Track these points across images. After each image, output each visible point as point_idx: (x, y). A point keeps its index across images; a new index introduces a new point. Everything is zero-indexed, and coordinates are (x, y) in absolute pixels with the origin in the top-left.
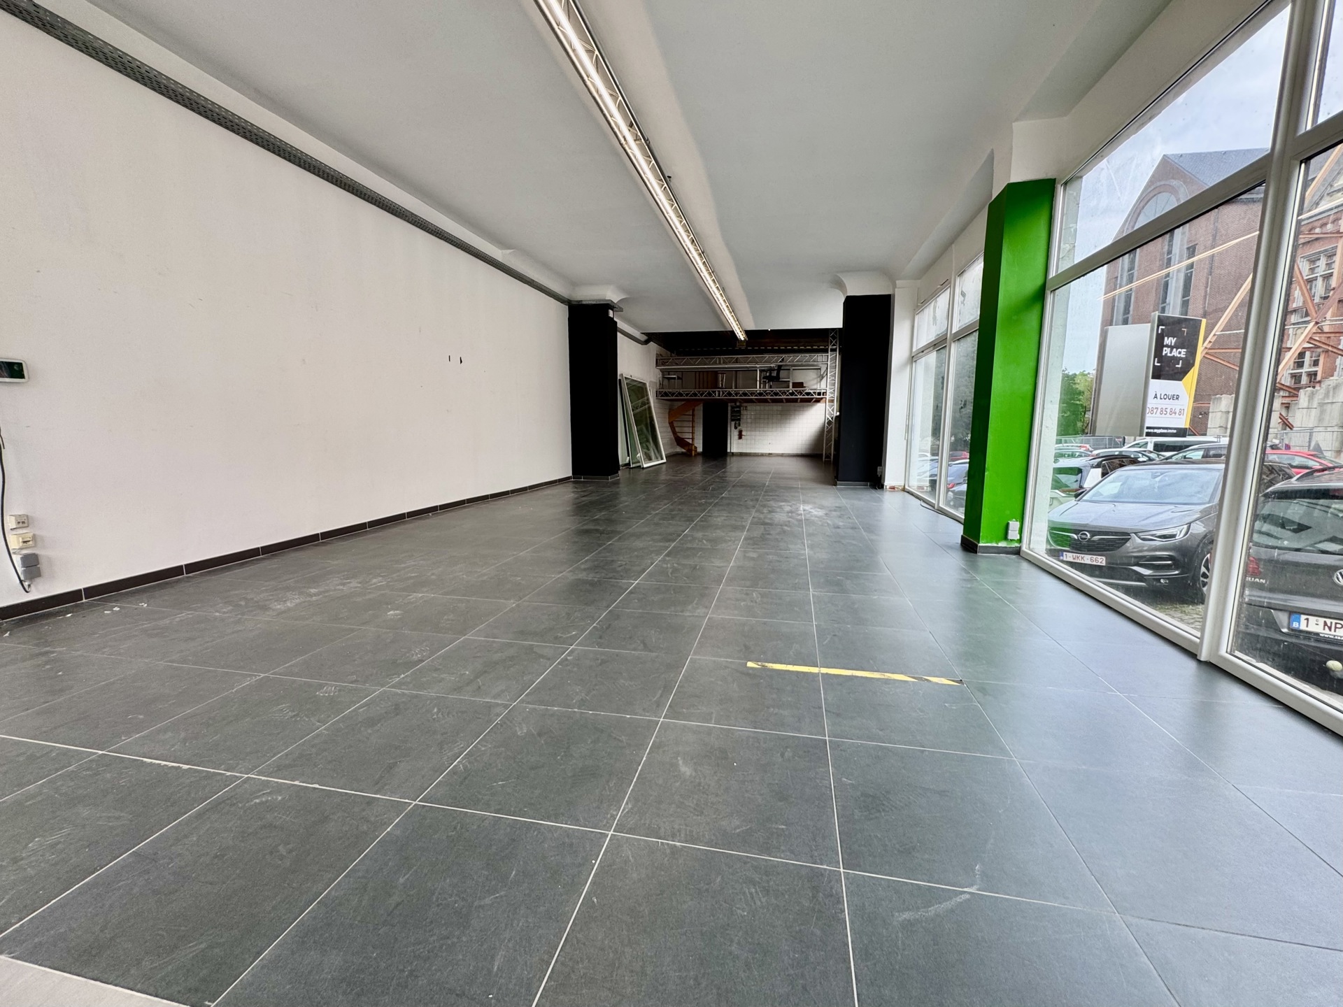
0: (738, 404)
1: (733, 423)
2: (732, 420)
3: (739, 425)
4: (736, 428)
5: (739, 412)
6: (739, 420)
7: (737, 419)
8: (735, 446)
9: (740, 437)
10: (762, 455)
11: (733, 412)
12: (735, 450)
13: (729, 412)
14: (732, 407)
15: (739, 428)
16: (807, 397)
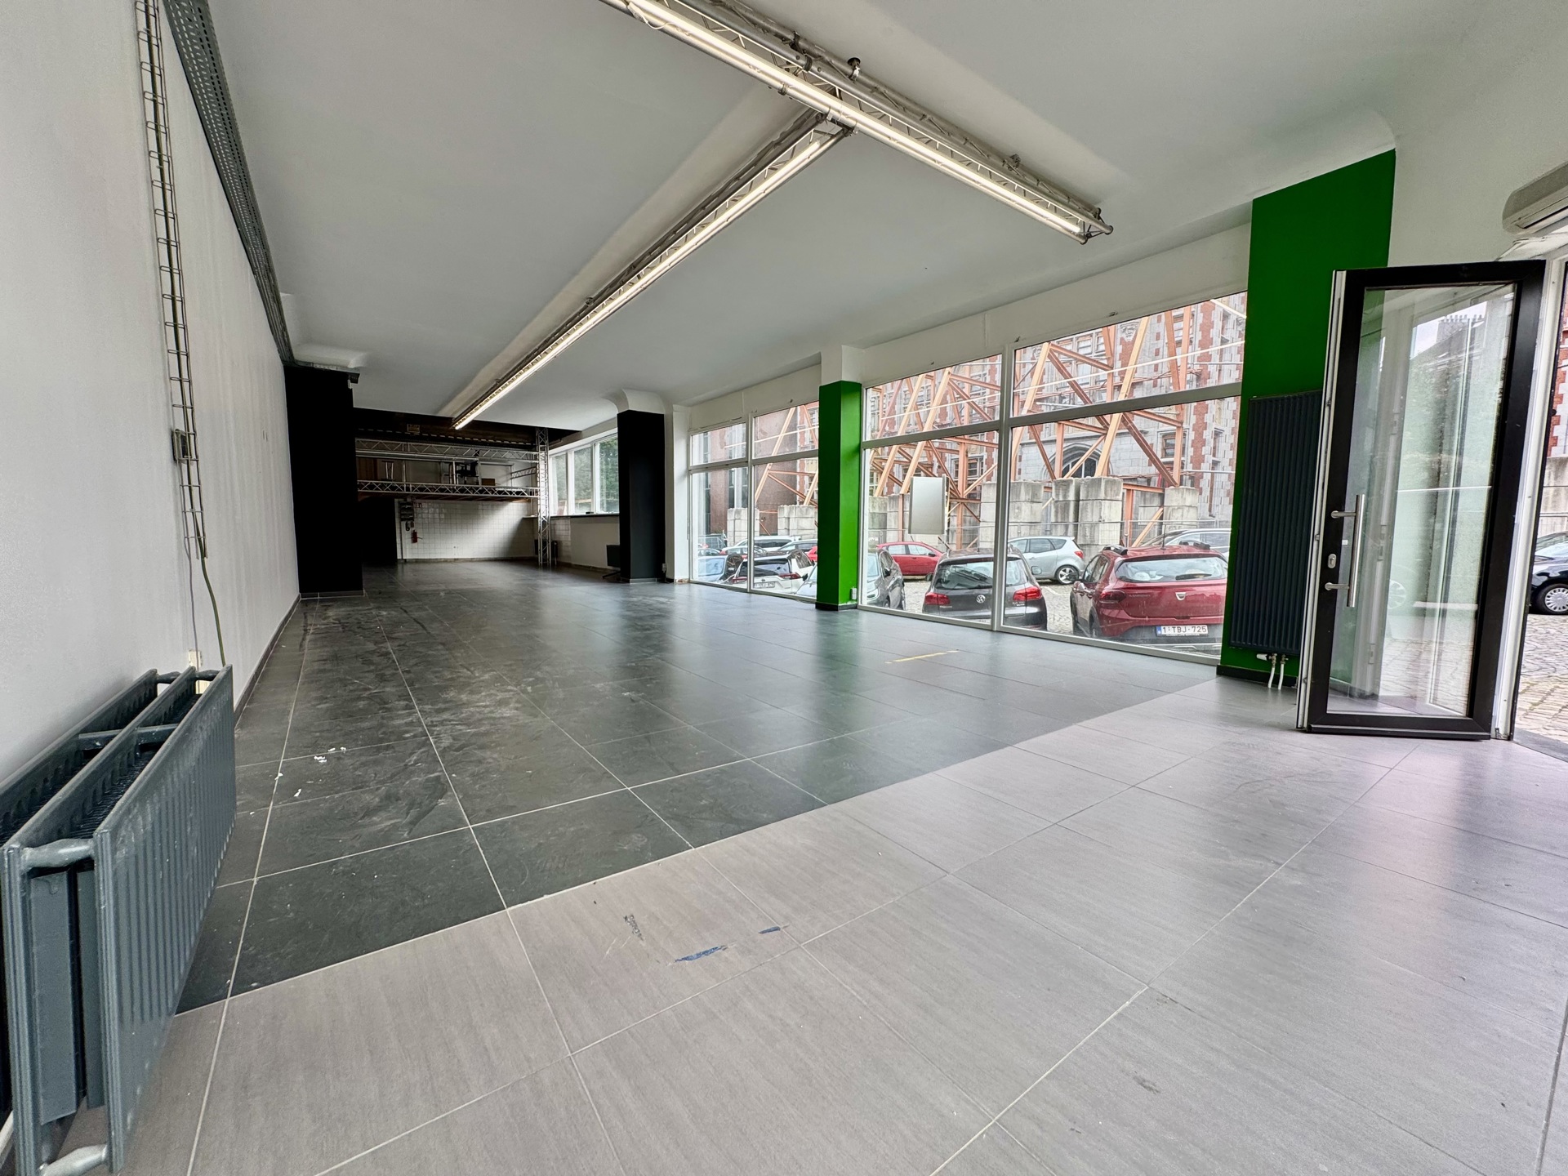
0: (409, 500)
1: (404, 523)
2: (402, 520)
3: (412, 526)
4: (408, 529)
5: (411, 509)
6: (412, 519)
7: (409, 519)
8: (407, 550)
9: (415, 539)
10: (446, 561)
11: (401, 509)
12: (407, 556)
13: (397, 510)
14: (401, 504)
15: (412, 529)
16: (498, 495)
